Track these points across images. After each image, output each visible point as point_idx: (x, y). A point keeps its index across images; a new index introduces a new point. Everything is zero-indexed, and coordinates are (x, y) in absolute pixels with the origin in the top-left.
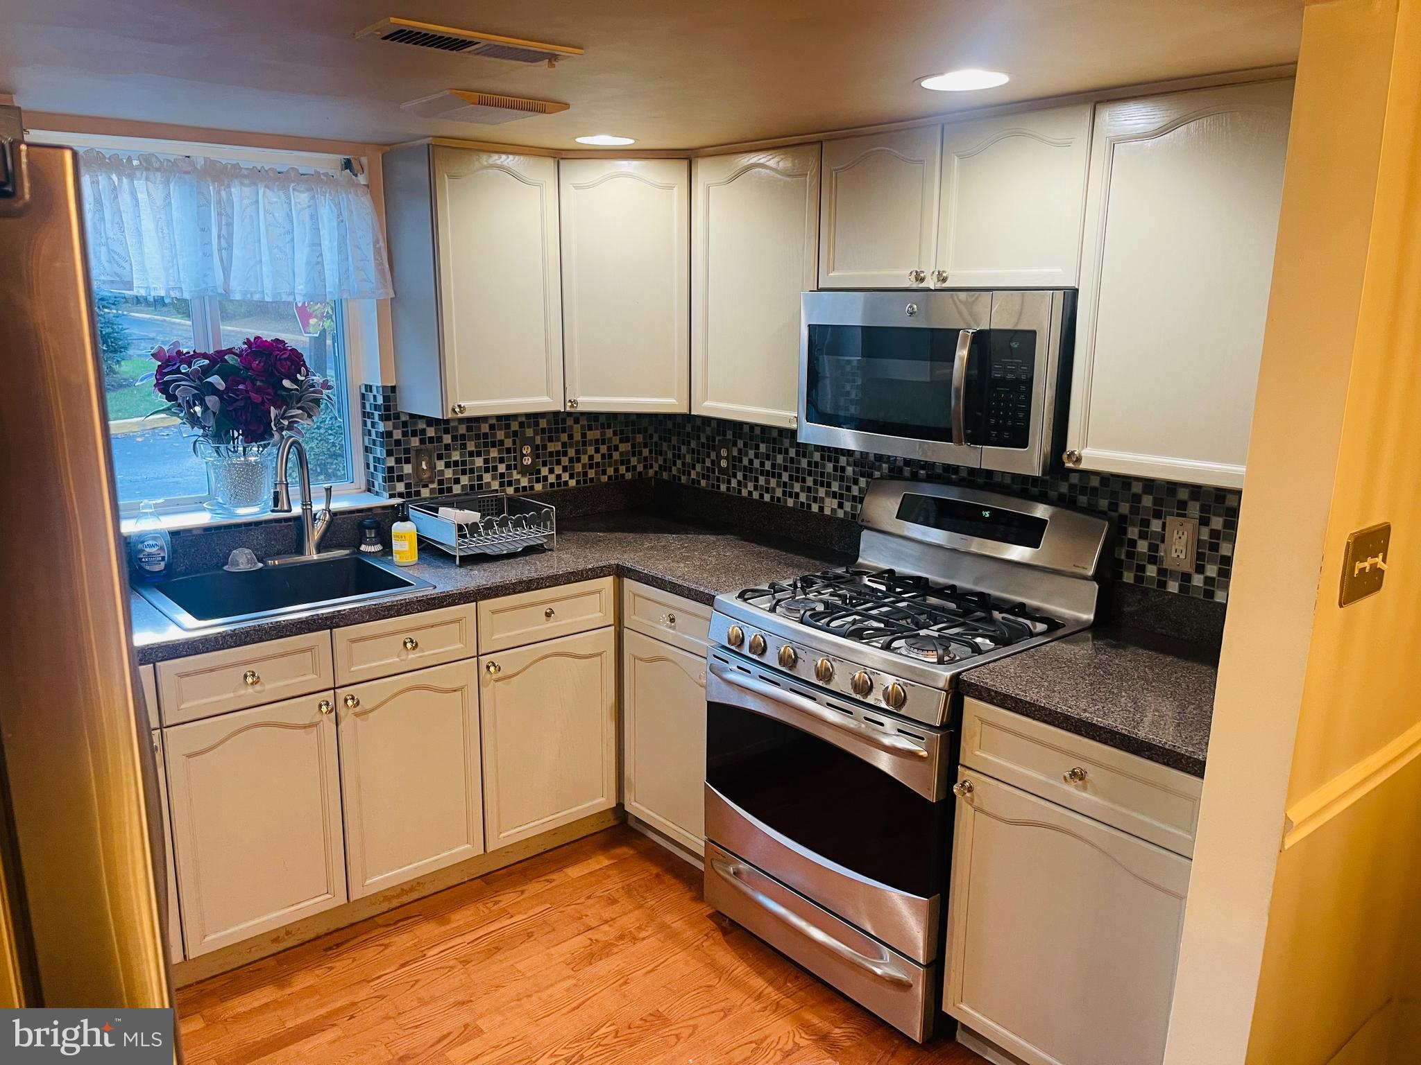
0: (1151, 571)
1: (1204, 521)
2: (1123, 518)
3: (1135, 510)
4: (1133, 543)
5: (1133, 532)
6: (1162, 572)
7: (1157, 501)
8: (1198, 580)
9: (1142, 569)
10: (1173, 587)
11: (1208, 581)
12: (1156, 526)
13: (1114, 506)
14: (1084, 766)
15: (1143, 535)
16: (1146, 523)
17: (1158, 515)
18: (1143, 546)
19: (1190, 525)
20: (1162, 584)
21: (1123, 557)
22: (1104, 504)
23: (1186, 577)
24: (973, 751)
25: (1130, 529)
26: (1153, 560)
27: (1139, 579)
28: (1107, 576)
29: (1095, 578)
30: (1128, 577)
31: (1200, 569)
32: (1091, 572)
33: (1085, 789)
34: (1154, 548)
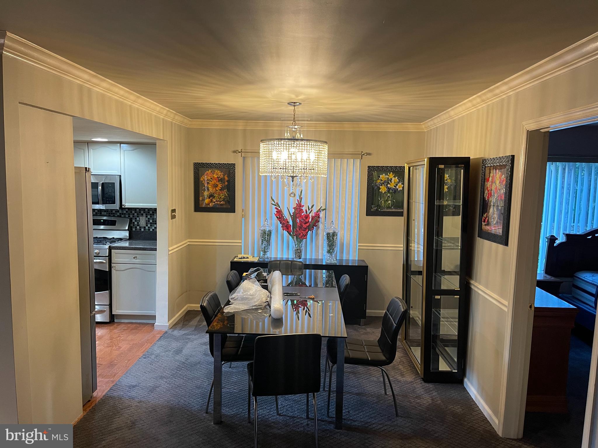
0: (138, 227)
1: (147, 217)
2: (131, 218)
3: (133, 216)
4: (134, 223)
5: (134, 221)
6: (140, 227)
7: (137, 214)
8: (147, 228)
9: (136, 227)
10: (142, 230)
11: (149, 227)
12: (138, 219)
13: (129, 216)
14: (136, 255)
15: (136, 221)
16: (136, 219)
17: (138, 217)
18: (136, 223)
19: (144, 217)
20: (140, 230)
21: (132, 226)
22: (127, 216)
23: (145, 227)
24: (114, 260)
25: (133, 220)
26: (138, 225)
27: (136, 230)
28: (130, 229)
29: (128, 230)
30: (134, 229)
31: (147, 226)
32: (127, 228)
33: (137, 259)
34: (138, 223)
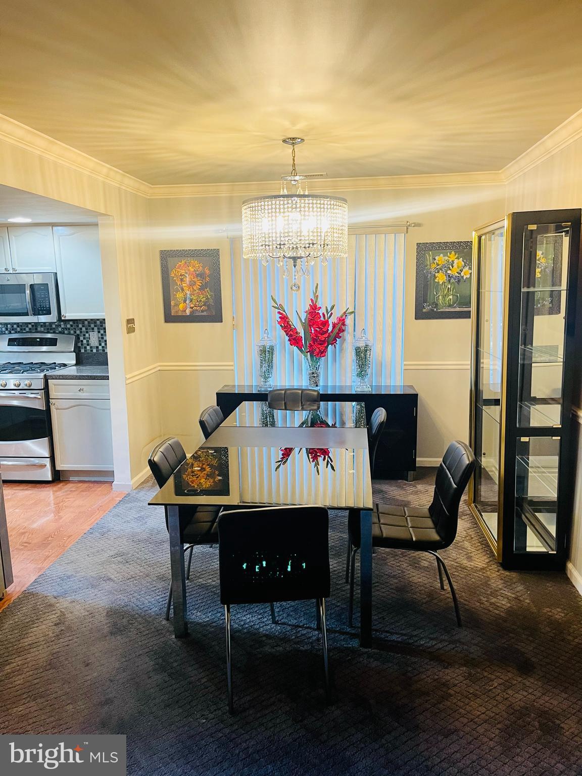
0: (88, 348)
1: (99, 332)
2: (78, 335)
3: (81, 332)
4: (82, 341)
5: (81, 338)
6: (91, 347)
7: (86, 329)
8: (100, 348)
9: (85, 348)
10: (95, 351)
11: (103, 347)
12: (87, 335)
13: (75, 332)
14: (82, 387)
15: (84, 339)
16: (84, 335)
17: (87, 332)
18: (85, 341)
19: (96, 333)
20: (92, 351)
21: (80, 345)
22: (72, 332)
23: (97, 347)
24: (53, 393)
25: (80, 337)
26: (88, 345)
27: (85, 351)
28: (77, 350)
29: (74, 351)
30: (83, 351)
31: (100, 345)
32: (73, 350)
33: (84, 393)
34: (88, 341)
